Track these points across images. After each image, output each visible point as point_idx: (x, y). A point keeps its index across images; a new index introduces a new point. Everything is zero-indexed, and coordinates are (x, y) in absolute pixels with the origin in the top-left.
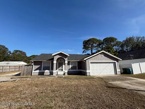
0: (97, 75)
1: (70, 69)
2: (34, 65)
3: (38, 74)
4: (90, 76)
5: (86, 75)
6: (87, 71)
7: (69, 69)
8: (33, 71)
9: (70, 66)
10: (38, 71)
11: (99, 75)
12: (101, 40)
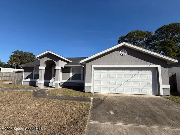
0: (109, 92)
1: (71, 79)
2: (24, 72)
3: (29, 84)
4: (91, 93)
5: (84, 92)
6: (86, 84)
7: (69, 79)
8: (23, 80)
9: (71, 75)
10: (29, 80)
11: (113, 92)
12: (150, 33)
